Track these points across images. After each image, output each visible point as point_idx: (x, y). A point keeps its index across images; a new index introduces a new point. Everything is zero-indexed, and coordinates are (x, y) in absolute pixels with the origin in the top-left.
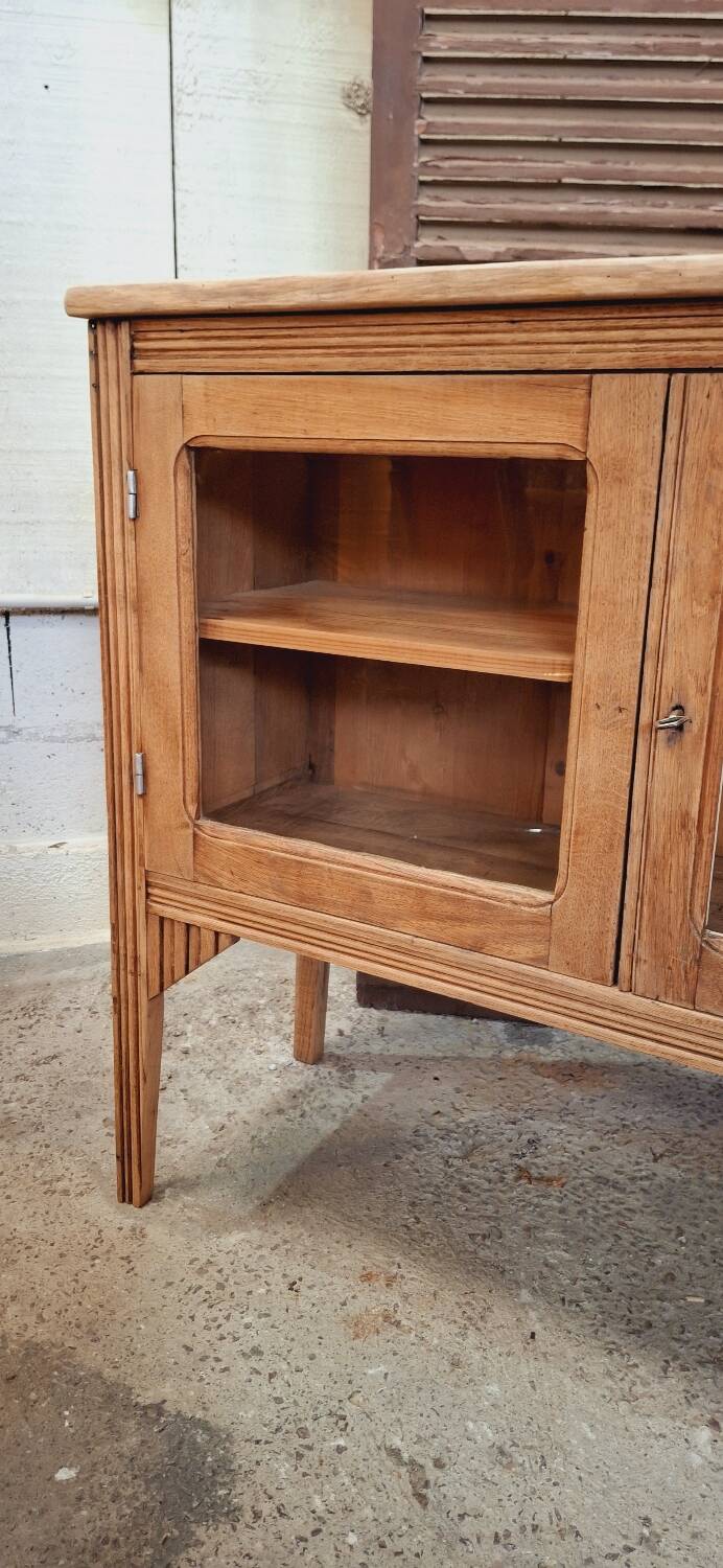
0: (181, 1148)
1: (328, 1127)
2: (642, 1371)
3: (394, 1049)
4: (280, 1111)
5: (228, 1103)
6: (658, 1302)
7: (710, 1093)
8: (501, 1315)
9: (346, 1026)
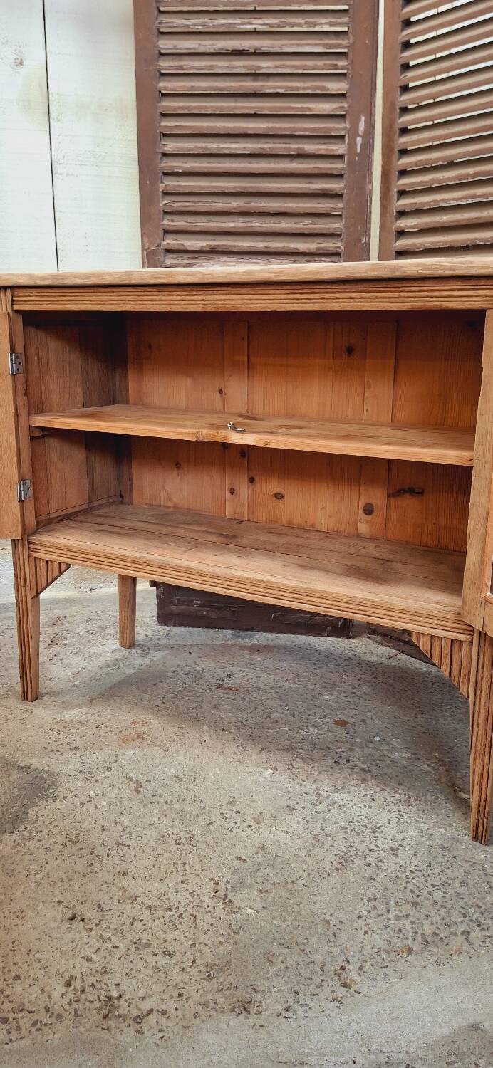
0: (56, 681)
1: (129, 672)
2: (250, 753)
3: (173, 642)
4: (108, 666)
5: (82, 664)
6: (266, 730)
7: (325, 656)
8: (193, 734)
9: (150, 633)
